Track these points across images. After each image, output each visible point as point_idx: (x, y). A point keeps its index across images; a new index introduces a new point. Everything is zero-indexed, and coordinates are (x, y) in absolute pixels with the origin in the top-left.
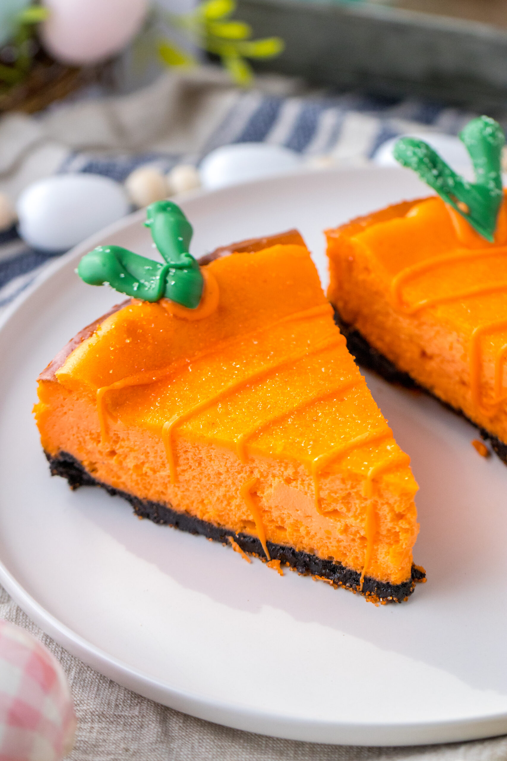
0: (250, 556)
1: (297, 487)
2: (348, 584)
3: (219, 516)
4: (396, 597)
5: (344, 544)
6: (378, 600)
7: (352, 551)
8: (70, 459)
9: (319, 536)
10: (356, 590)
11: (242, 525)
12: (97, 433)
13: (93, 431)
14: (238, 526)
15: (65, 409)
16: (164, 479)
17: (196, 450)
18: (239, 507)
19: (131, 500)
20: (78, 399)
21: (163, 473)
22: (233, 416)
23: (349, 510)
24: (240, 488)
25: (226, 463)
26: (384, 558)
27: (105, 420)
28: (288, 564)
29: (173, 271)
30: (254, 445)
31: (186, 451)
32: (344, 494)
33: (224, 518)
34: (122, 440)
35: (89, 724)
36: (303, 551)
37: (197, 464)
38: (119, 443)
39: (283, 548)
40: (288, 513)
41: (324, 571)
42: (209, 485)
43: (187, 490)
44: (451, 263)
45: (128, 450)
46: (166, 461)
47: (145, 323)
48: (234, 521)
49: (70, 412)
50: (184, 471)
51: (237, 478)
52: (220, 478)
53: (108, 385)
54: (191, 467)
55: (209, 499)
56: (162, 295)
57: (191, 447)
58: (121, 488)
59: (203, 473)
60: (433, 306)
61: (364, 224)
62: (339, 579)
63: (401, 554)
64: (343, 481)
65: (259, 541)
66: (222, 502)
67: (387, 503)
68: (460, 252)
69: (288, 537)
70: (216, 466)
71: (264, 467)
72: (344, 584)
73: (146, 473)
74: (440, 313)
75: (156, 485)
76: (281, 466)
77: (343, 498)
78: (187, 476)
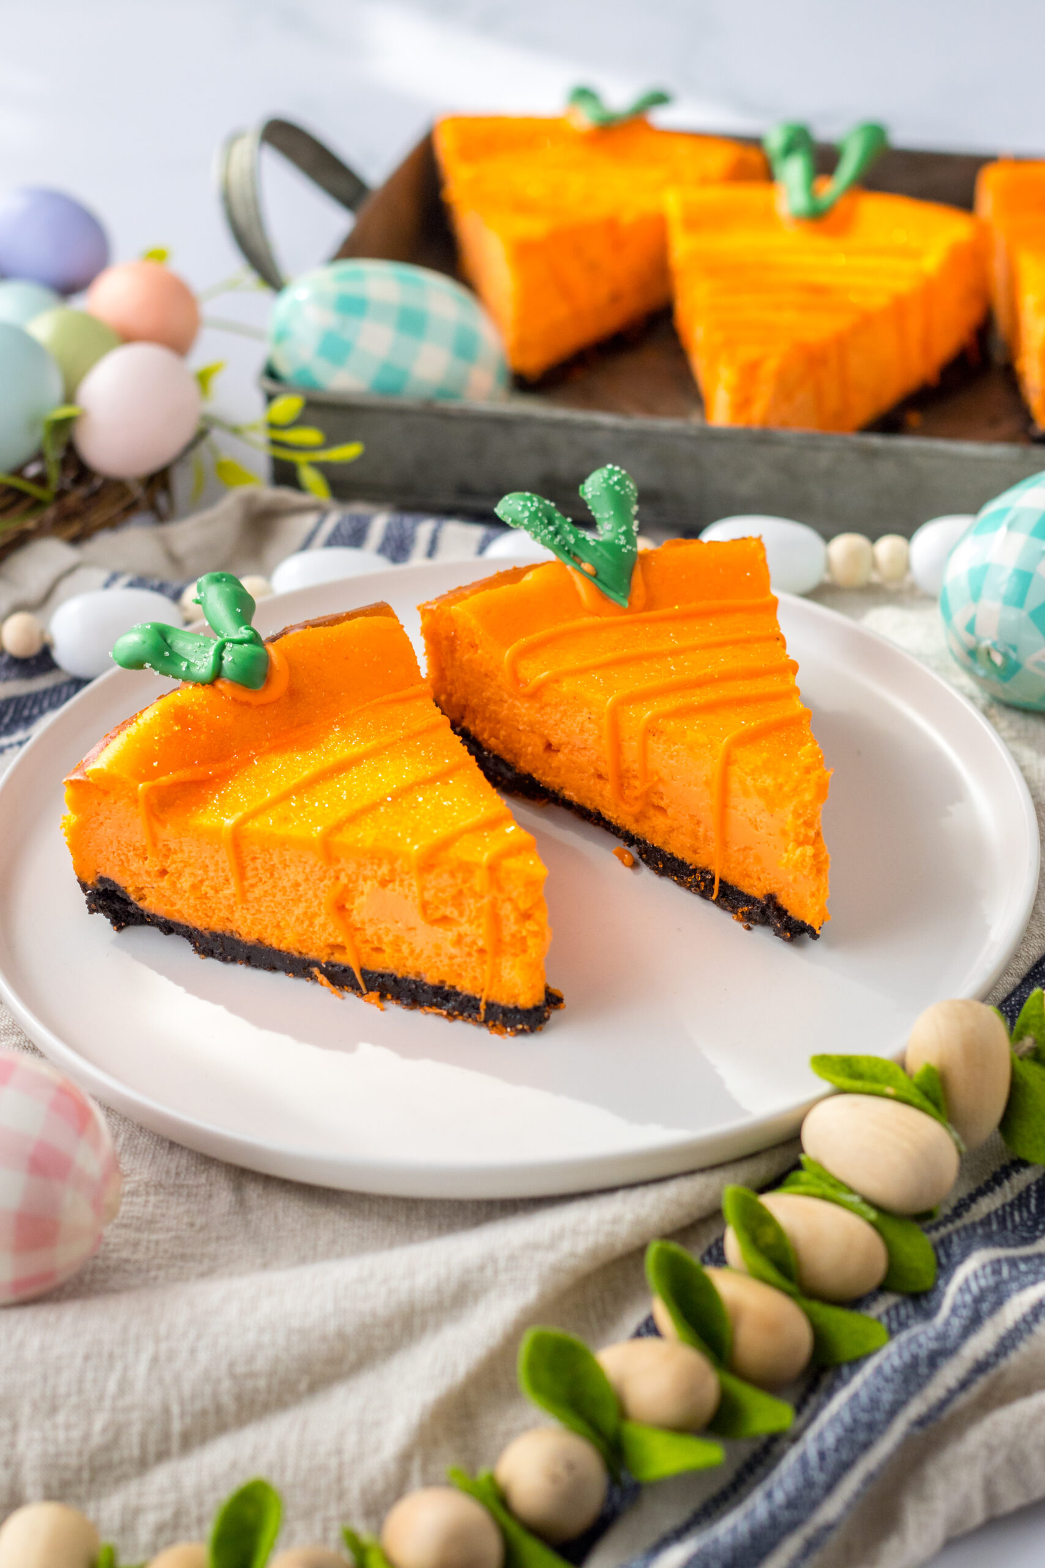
0: (341, 991)
1: (394, 890)
2: (465, 1014)
3: (300, 941)
4: (527, 1024)
5: (458, 961)
6: (505, 1030)
7: (469, 969)
8: (110, 886)
9: (426, 953)
10: (476, 1021)
11: (329, 951)
12: (143, 846)
13: (137, 845)
14: (324, 953)
15: (101, 818)
16: (229, 900)
17: (266, 855)
18: (324, 926)
19: (190, 934)
20: (115, 803)
21: (227, 892)
22: (311, 808)
23: (461, 914)
24: (323, 901)
25: (304, 869)
26: (509, 974)
27: (151, 827)
28: (389, 996)
29: (229, 645)
30: (338, 838)
31: (254, 859)
32: (453, 891)
33: (306, 944)
34: (174, 853)
35: (144, 1198)
36: (407, 976)
37: (268, 875)
38: (170, 858)
39: (382, 976)
40: (386, 928)
41: (435, 1000)
42: (285, 901)
43: (259, 911)
44: (578, 633)
45: (182, 865)
46: (230, 874)
47: (196, 708)
48: (320, 946)
49: (108, 820)
50: (252, 886)
51: (319, 888)
52: (298, 891)
53: (153, 779)
54: (261, 880)
55: (287, 921)
56: (218, 673)
57: (259, 851)
58: (176, 918)
59: (277, 886)
60: (556, 680)
61: (467, 593)
62: (454, 1009)
63: (530, 965)
64: (452, 874)
65: (351, 968)
66: (302, 922)
67: (510, 899)
68: (587, 621)
69: (387, 960)
70: (293, 874)
71: (352, 867)
72: (461, 1014)
73: (206, 893)
74: (566, 687)
75: (220, 910)
76: (373, 864)
77: (454, 898)
78: (257, 892)
